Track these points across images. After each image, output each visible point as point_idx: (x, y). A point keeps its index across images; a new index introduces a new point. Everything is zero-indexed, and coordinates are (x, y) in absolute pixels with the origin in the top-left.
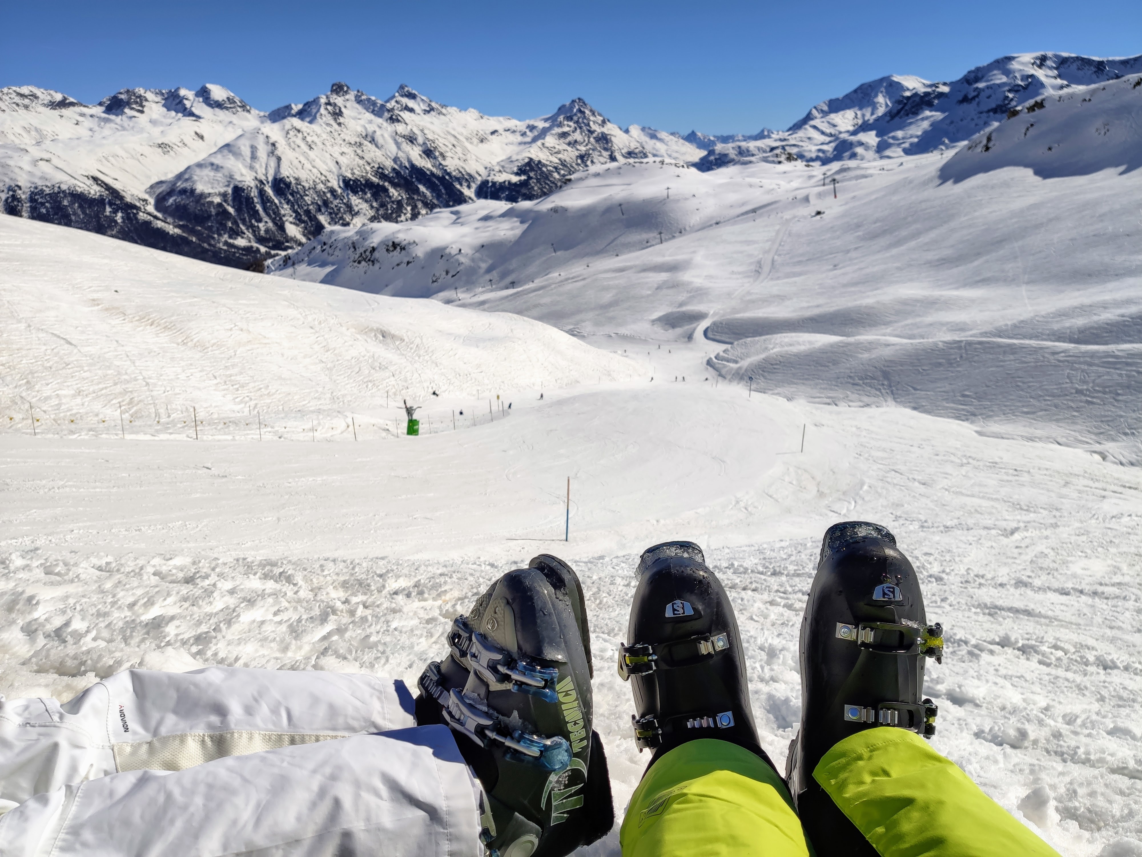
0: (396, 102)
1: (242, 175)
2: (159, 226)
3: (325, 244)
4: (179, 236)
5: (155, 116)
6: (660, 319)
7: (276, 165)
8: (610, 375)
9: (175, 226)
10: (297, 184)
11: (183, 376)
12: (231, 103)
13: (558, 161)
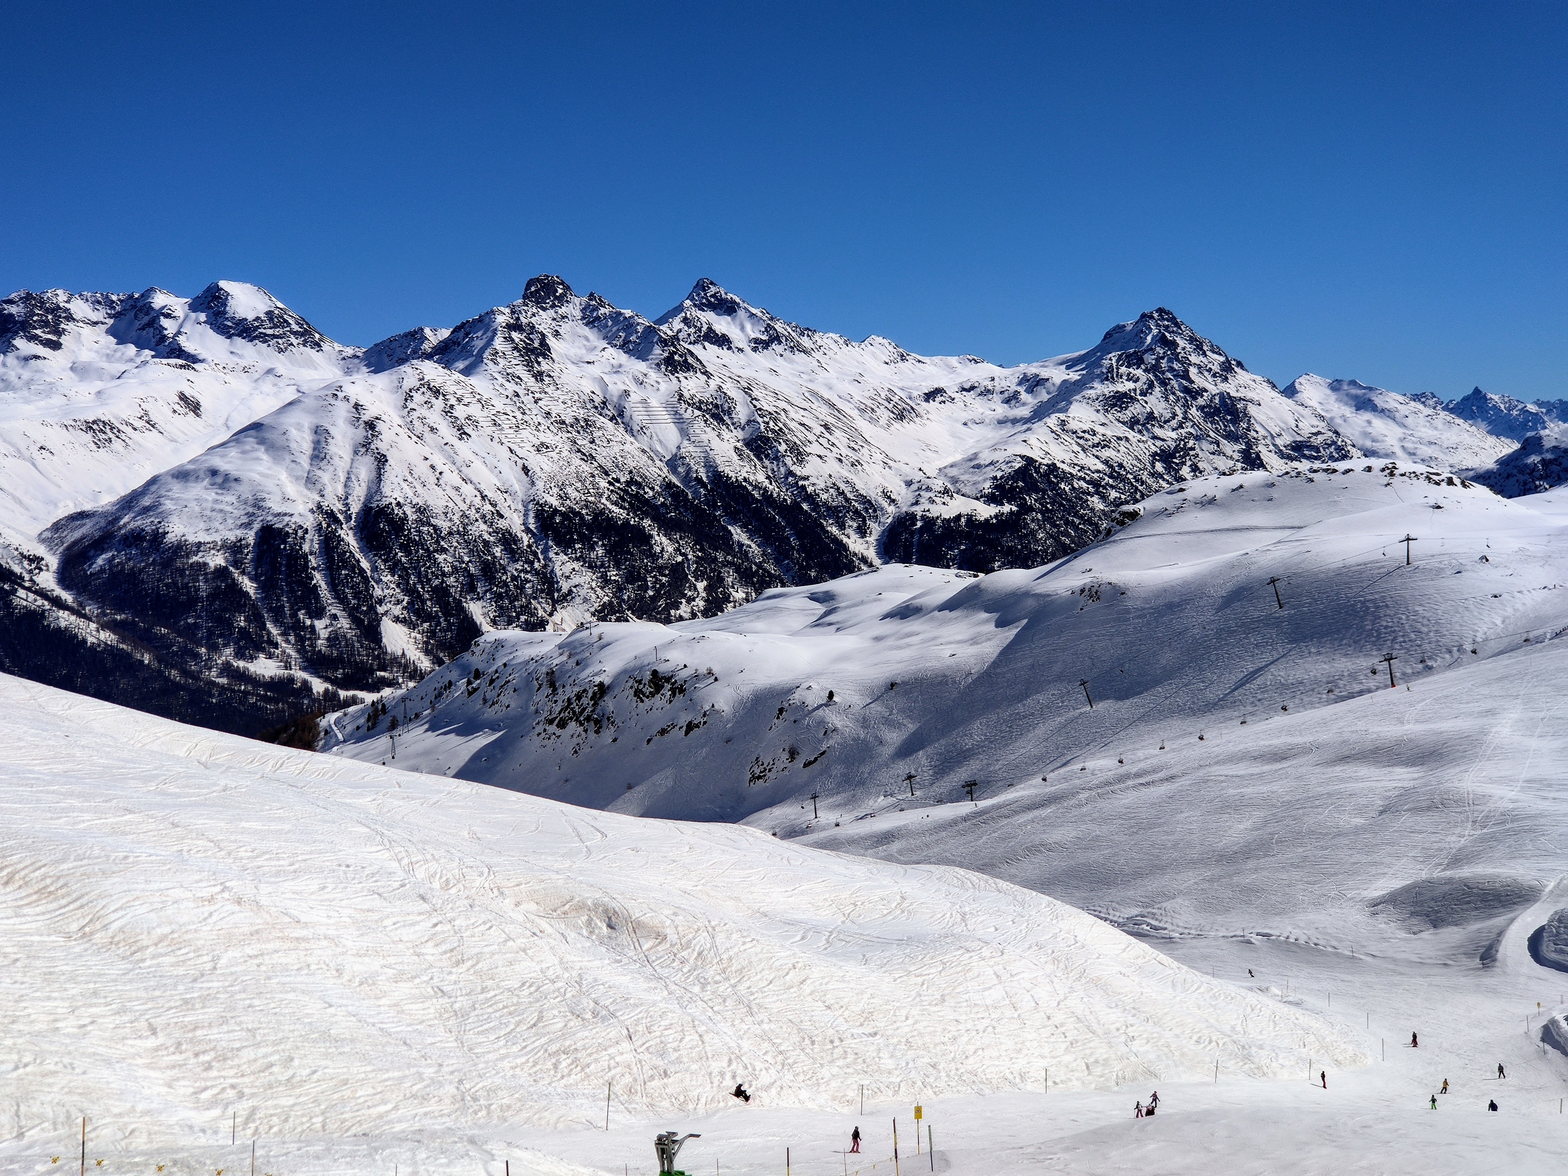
0: (685, 320)
1: (286, 499)
2: (63, 624)
3: (478, 674)
4: (110, 649)
5: (85, 356)
6: (1393, 900)
7: (374, 474)
8: (1247, 1058)
9: (103, 626)
10: (420, 522)
11: (68, 1026)
12: (275, 327)
13: (1101, 466)
